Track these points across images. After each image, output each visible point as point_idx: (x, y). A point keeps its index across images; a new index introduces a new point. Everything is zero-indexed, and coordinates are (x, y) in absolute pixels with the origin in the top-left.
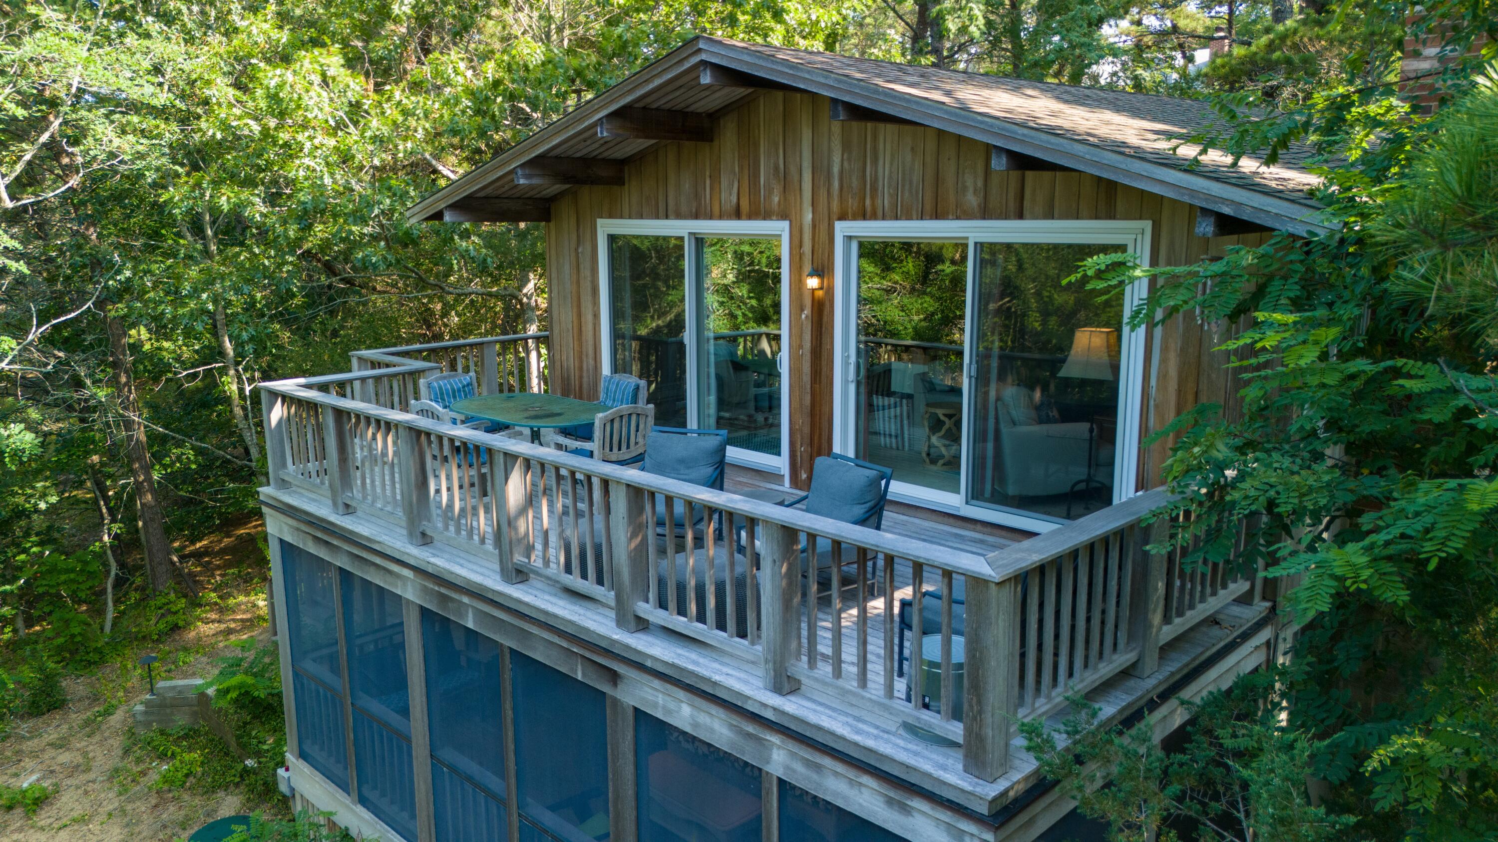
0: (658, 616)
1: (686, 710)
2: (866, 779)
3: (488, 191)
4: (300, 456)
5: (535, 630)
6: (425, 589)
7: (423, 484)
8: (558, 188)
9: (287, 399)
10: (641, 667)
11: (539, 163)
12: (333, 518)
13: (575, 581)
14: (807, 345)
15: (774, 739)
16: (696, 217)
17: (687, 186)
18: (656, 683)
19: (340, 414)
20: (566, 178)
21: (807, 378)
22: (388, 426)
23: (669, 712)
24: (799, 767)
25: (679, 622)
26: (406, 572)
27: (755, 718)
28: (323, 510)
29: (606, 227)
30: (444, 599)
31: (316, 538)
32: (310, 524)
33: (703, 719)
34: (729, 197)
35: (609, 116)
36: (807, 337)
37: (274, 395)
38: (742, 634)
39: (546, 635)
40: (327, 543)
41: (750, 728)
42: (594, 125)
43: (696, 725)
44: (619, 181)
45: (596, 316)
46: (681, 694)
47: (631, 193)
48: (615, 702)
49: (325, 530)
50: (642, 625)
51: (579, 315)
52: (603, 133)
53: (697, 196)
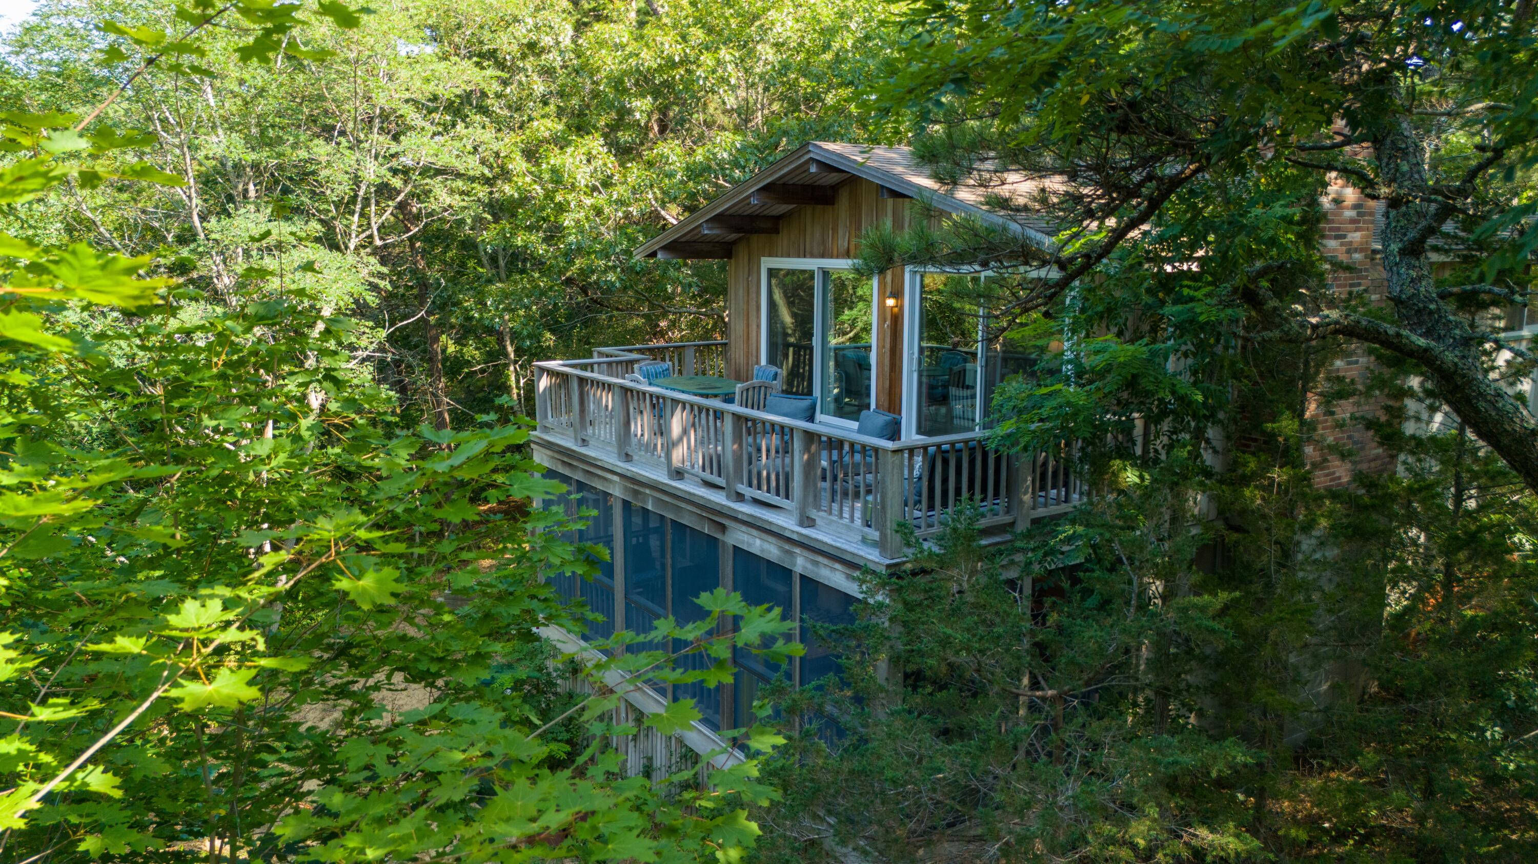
0: (748, 492)
1: (758, 542)
2: (837, 566)
3: (688, 237)
4: (556, 410)
5: (683, 505)
6: (626, 489)
7: (627, 424)
8: (734, 236)
9: (551, 373)
10: (736, 519)
11: (718, 219)
12: (575, 448)
13: (707, 476)
14: (888, 345)
15: (797, 550)
16: (823, 256)
17: (817, 235)
18: (744, 528)
19: (582, 381)
20: (737, 230)
21: (887, 369)
22: (609, 387)
23: (749, 545)
24: (809, 566)
25: (758, 494)
26: (616, 478)
27: (789, 540)
28: (568, 443)
29: (767, 263)
30: (636, 493)
31: (564, 462)
32: (560, 452)
33: (766, 546)
34: (843, 243)
35: (759, 190)
36: (888, 340)
37: (542, 370)
38: (787, 497)
39: (689, 508)
40: (570, 465)
41: (787, 547)
42: (749, 197)
43: (762, 550)
44: (775, 230)
45: (759, 326)
46: (754, 532)
47: (783, 240)
48: (724, 543)
49: (569, 456)
50: (740, 497)
51: (748, 326)
52: (754, 201)
53: (824, 242)
